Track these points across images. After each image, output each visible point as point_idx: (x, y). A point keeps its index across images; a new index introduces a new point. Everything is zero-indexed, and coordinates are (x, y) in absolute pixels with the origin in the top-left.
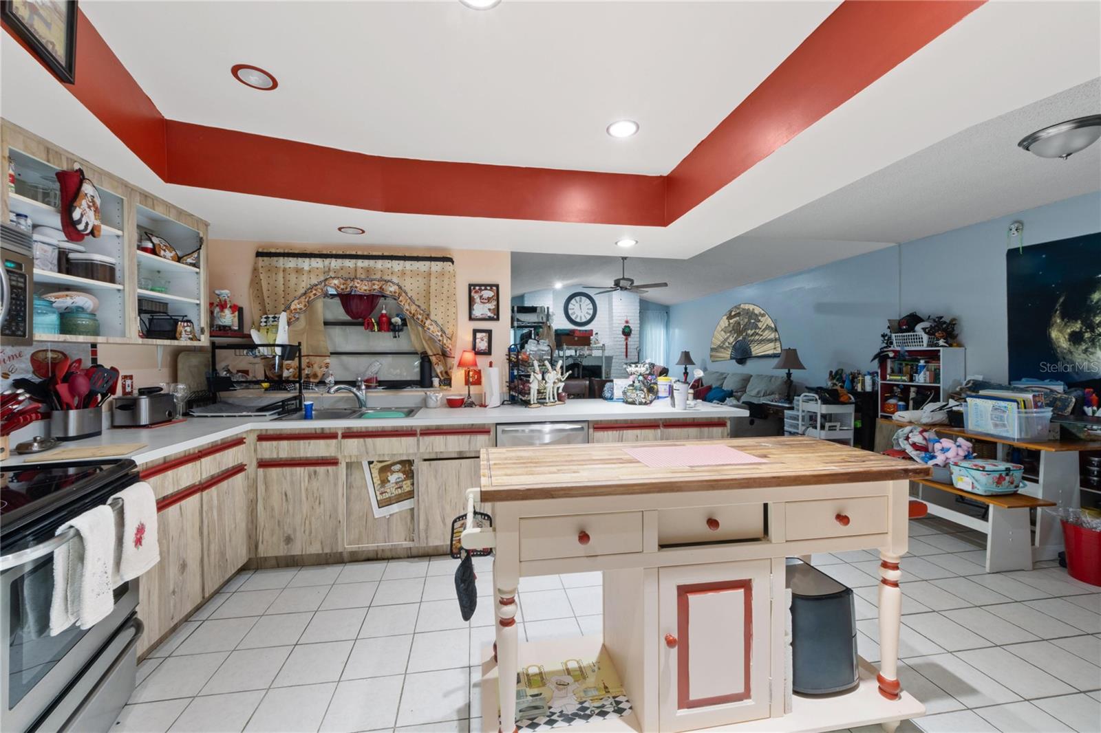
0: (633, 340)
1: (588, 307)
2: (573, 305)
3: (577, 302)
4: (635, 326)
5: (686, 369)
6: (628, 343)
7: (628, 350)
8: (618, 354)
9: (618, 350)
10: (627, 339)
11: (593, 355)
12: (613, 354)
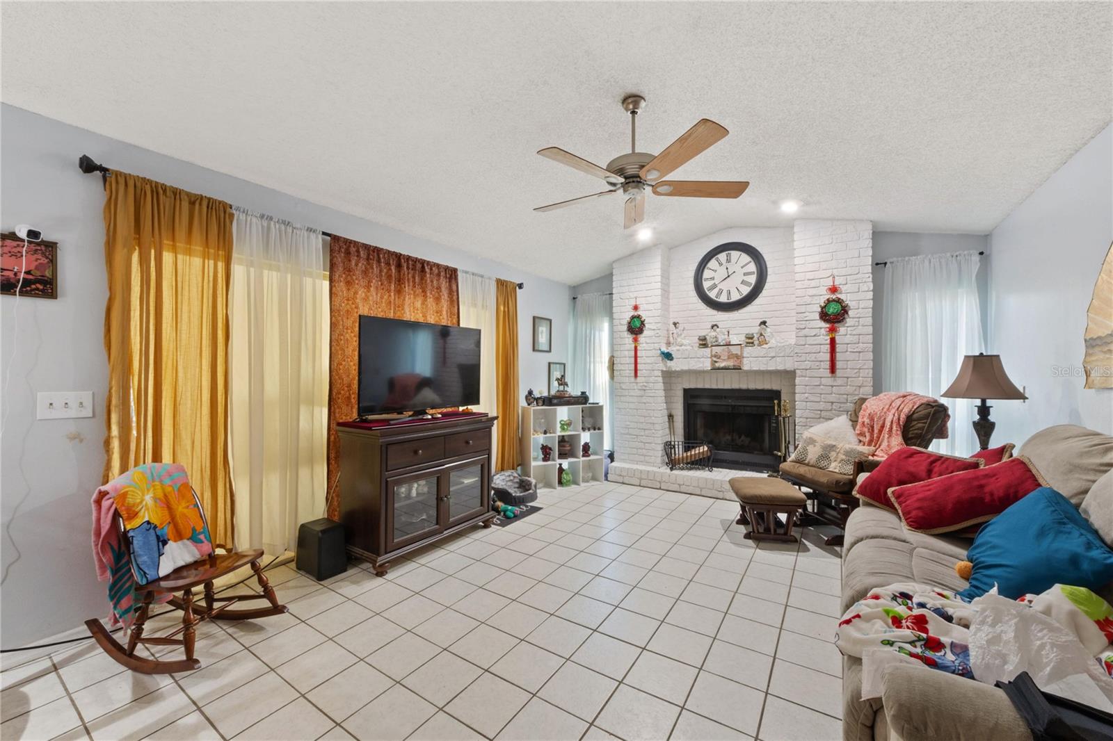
0: (855, 332)
1: (746, 269)
2: (714, 272)
3: (721, 264)
4: (859, 299)
5: (984, 411)
6: (838, 339)
7: (839, 356)
8: (808, 364)
9: (813, 357)
10: (832, 330)
11: (746, 367)
12: (796, 365)
